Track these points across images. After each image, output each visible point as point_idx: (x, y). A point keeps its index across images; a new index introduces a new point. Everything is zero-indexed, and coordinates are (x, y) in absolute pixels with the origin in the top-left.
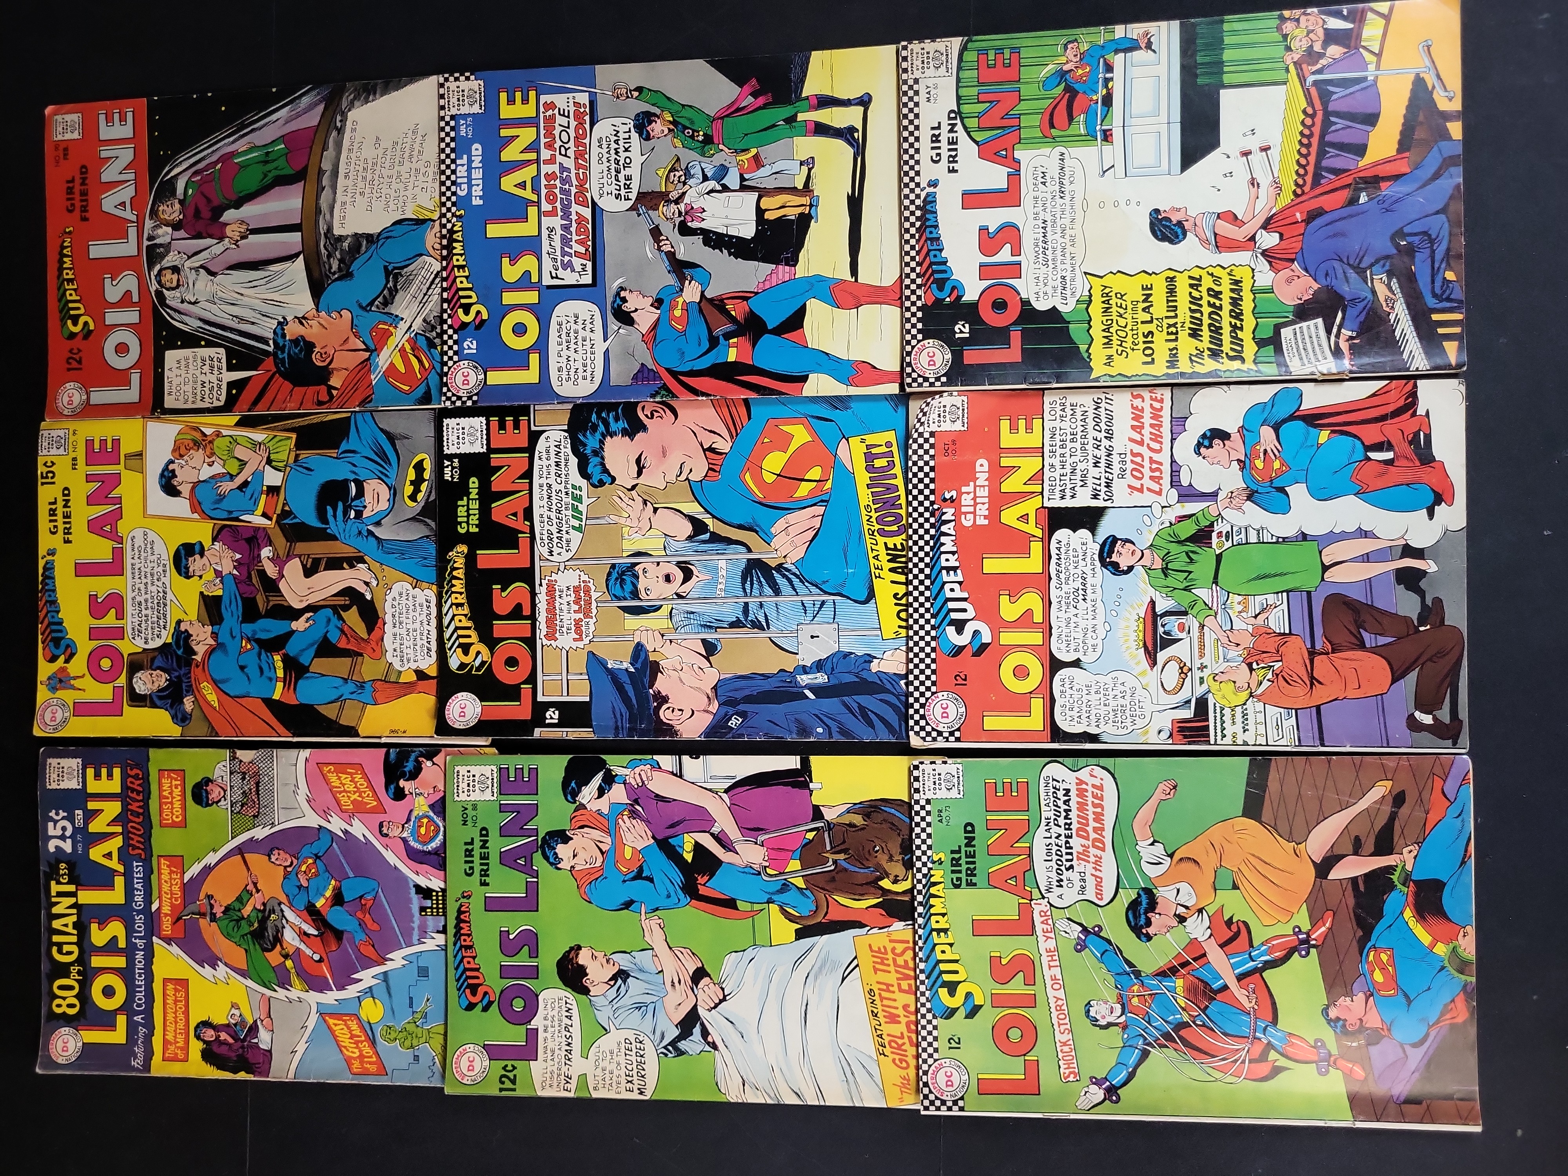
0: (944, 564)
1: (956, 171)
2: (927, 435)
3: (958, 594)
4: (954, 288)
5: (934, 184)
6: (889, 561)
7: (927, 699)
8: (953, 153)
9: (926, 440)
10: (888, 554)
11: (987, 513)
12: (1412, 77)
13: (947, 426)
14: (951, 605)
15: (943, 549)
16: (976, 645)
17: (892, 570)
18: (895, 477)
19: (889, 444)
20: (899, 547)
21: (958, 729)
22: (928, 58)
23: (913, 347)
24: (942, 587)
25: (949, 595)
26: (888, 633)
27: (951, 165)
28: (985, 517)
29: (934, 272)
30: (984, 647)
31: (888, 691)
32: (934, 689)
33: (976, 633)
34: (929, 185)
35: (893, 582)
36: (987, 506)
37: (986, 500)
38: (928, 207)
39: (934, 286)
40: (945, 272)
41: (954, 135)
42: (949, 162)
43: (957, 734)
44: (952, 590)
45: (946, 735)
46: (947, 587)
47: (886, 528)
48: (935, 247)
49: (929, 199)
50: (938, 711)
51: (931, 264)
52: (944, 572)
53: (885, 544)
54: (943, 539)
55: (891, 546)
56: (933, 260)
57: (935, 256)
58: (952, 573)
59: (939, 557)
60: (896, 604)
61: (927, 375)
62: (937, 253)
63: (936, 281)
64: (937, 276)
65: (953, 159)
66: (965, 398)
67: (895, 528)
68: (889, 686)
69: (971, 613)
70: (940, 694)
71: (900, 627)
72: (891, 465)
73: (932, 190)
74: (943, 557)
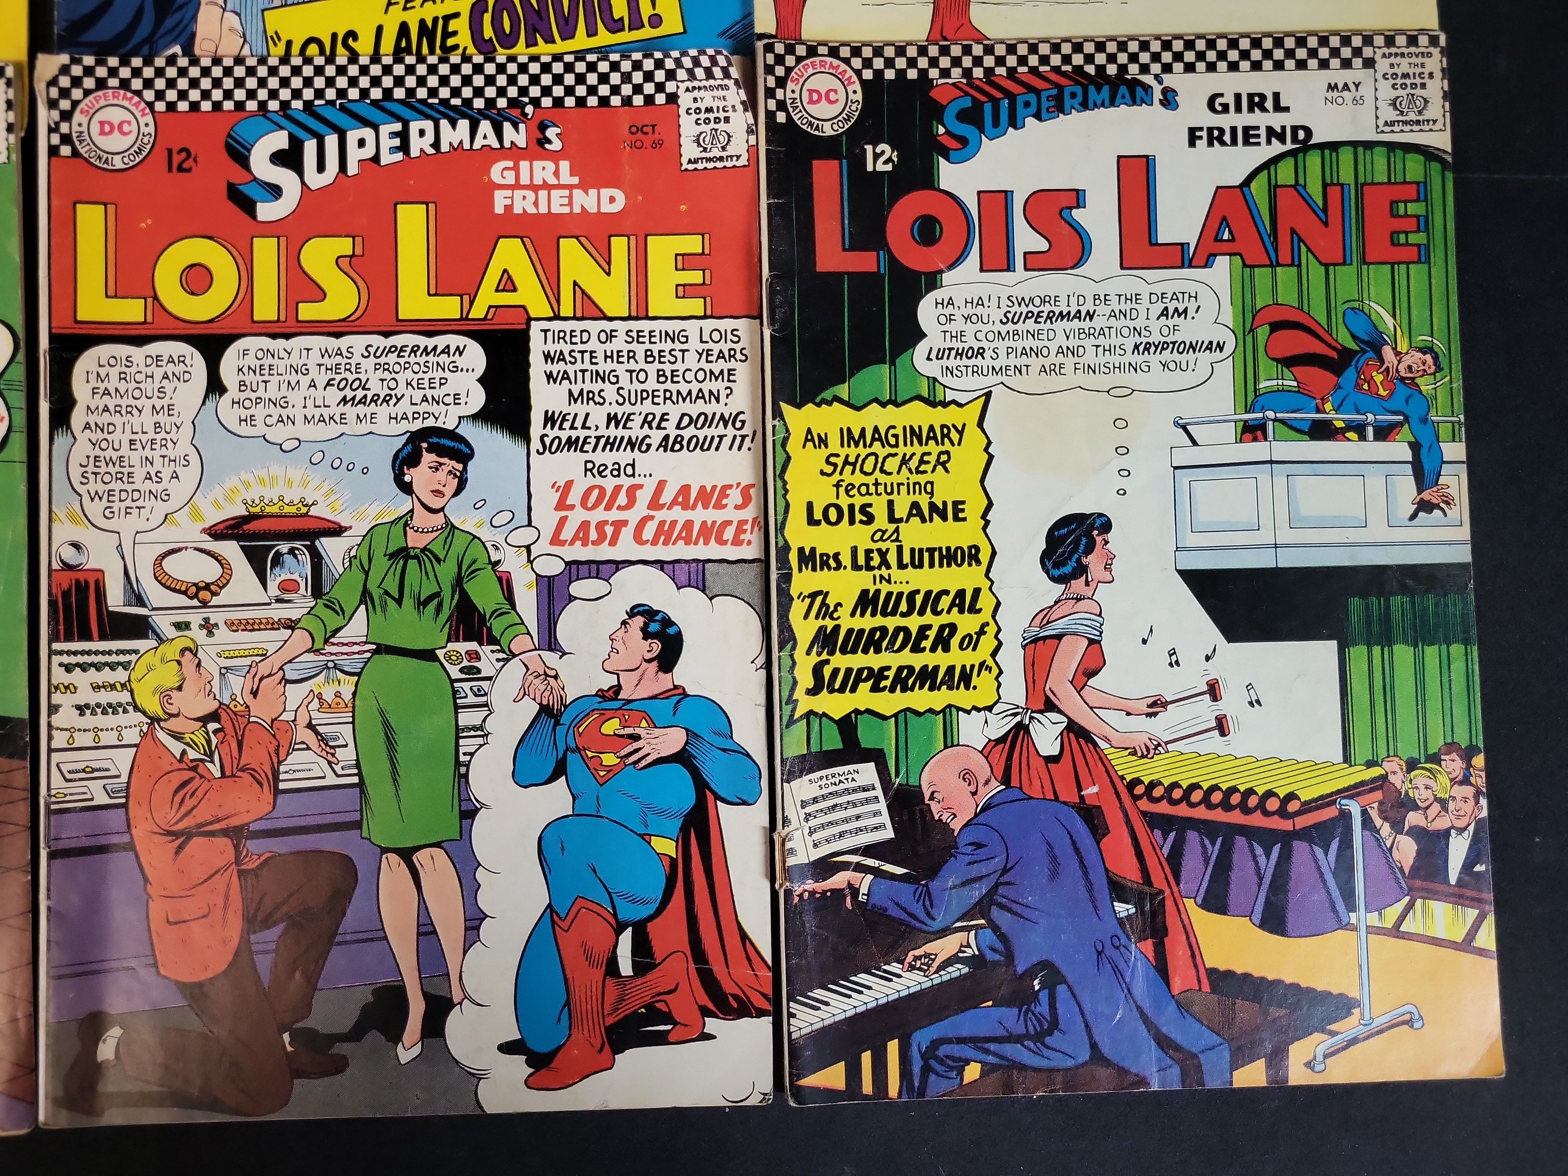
0: (414, 127)
1: (1192, 144)
2: (670, 87)
3: (354, 155)
4: (963, 141)
5: (1169, 100)
6: (422, 22)
7: (138, 93)
8: (1227, 138)
9: (660, 88)
10: (435, 20)
11: (517, 210)
12: (1353, 993)
13: (688, 127)
14: (331, 141)
15: (444, 124)
16: (250, 190)
17: (404, 29)
18: (592, 32)
19: (656, 20)
20: (450, 42)
21: (75, 153)
22: (1414, 86)
23: (847, 61)
24: (366, 123)
25: (352, 137)
26: (276, 21)
27: (1204, 134)
28: (509, 208)
29: (995, 102)
30: (248, 206)
31: (159, 21)
32: (160, 106)
33: (275, 191)
34: (1166, 91)
35: (380, 29)
36: (532, 210)
37: (543, 210)
38: (1123, 90)
39: (967, 103)
40: (996, 123)
41: (1263, 139)
42: (1210, 130)
43: (65, 150)
44: (362, 143)
45: (64, 128)
46: (368, 133)
47: (487, 18)
48: (1045, 104)
49: (1139, 91)
50: (115, 115)
51: (1011, 97)
52: (398, 127)
53: (456, 15)
54: (464, 125)
55: (453, 25)
56: (1020, 101)
57: (1027, 104)
58: (397, 142)
59: (427, 117)
60: (334, 36)
61: (790, 86)
62: (1033, 109)
63: (978, 106)
64: (988, 108)
65: (1215, 137)
66: (743, 161)
67: (488, 32)
68: (169, 23)
69: (315, 180)
70: (149, 119)
71: (289, 43)
72: (615, 26)
73: (1157, 95)
74: (428, 125)
